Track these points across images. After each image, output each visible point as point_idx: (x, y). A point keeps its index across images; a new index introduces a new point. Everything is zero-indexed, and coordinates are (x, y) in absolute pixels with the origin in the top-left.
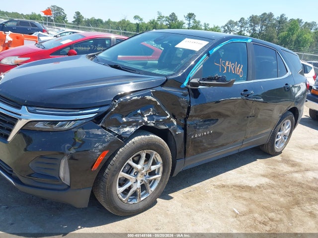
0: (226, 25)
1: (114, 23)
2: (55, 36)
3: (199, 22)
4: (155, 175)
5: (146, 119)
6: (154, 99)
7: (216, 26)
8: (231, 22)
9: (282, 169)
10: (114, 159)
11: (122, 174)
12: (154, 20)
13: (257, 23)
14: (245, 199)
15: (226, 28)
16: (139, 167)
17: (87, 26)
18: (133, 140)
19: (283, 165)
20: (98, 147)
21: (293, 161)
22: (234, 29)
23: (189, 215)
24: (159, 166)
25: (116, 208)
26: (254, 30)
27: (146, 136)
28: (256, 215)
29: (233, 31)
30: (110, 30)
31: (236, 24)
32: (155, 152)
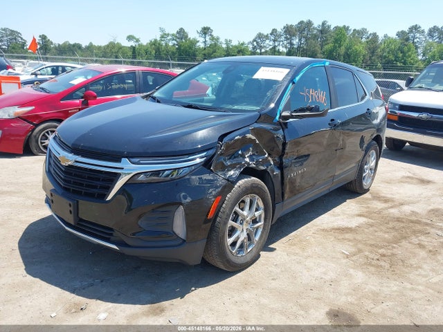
0: (254, 40)
1: (99, 48)
2: (32, 74)
3: (218, 39)
4: (257, 222)
5: (247, 160)
6: (254, 138)
7: (242, 42)
8: (260, 36)
9: (375, 206)
10: (224, 205)
11: (231, 223)
12: (156, 40)
13: (294, 35)
14: (350, 240)
15: (255, 43)
16: (245, 213)
17: (59, 55)
18: (238, 184)
19: (375, 202)
20: (211, 193)
21: (384, 197)
22: (265, 45)
23: (299, 263)
24: (261, 212)
25: (228, 262)
26: (291, 44)
27: (249, 179)
28: (367, 253)
29: (265, 47)
30: (95, 59)
31: (267, 37)
32: (257, 197)
